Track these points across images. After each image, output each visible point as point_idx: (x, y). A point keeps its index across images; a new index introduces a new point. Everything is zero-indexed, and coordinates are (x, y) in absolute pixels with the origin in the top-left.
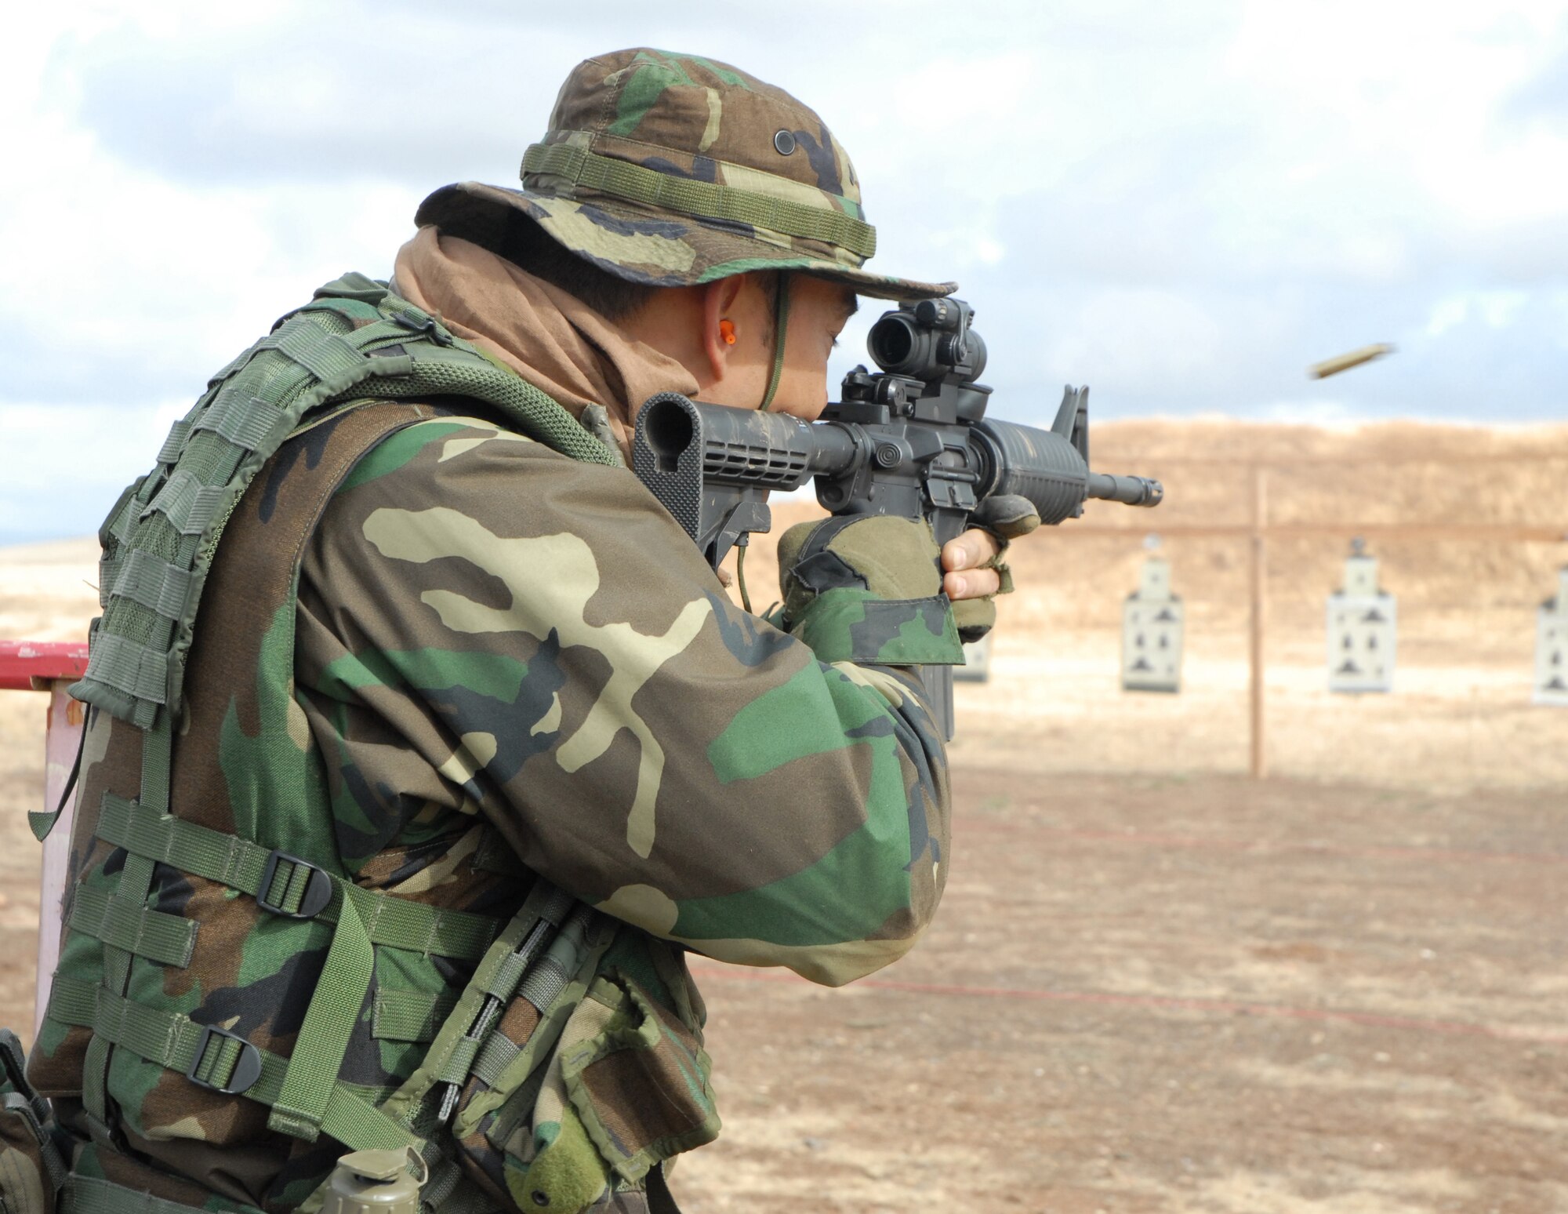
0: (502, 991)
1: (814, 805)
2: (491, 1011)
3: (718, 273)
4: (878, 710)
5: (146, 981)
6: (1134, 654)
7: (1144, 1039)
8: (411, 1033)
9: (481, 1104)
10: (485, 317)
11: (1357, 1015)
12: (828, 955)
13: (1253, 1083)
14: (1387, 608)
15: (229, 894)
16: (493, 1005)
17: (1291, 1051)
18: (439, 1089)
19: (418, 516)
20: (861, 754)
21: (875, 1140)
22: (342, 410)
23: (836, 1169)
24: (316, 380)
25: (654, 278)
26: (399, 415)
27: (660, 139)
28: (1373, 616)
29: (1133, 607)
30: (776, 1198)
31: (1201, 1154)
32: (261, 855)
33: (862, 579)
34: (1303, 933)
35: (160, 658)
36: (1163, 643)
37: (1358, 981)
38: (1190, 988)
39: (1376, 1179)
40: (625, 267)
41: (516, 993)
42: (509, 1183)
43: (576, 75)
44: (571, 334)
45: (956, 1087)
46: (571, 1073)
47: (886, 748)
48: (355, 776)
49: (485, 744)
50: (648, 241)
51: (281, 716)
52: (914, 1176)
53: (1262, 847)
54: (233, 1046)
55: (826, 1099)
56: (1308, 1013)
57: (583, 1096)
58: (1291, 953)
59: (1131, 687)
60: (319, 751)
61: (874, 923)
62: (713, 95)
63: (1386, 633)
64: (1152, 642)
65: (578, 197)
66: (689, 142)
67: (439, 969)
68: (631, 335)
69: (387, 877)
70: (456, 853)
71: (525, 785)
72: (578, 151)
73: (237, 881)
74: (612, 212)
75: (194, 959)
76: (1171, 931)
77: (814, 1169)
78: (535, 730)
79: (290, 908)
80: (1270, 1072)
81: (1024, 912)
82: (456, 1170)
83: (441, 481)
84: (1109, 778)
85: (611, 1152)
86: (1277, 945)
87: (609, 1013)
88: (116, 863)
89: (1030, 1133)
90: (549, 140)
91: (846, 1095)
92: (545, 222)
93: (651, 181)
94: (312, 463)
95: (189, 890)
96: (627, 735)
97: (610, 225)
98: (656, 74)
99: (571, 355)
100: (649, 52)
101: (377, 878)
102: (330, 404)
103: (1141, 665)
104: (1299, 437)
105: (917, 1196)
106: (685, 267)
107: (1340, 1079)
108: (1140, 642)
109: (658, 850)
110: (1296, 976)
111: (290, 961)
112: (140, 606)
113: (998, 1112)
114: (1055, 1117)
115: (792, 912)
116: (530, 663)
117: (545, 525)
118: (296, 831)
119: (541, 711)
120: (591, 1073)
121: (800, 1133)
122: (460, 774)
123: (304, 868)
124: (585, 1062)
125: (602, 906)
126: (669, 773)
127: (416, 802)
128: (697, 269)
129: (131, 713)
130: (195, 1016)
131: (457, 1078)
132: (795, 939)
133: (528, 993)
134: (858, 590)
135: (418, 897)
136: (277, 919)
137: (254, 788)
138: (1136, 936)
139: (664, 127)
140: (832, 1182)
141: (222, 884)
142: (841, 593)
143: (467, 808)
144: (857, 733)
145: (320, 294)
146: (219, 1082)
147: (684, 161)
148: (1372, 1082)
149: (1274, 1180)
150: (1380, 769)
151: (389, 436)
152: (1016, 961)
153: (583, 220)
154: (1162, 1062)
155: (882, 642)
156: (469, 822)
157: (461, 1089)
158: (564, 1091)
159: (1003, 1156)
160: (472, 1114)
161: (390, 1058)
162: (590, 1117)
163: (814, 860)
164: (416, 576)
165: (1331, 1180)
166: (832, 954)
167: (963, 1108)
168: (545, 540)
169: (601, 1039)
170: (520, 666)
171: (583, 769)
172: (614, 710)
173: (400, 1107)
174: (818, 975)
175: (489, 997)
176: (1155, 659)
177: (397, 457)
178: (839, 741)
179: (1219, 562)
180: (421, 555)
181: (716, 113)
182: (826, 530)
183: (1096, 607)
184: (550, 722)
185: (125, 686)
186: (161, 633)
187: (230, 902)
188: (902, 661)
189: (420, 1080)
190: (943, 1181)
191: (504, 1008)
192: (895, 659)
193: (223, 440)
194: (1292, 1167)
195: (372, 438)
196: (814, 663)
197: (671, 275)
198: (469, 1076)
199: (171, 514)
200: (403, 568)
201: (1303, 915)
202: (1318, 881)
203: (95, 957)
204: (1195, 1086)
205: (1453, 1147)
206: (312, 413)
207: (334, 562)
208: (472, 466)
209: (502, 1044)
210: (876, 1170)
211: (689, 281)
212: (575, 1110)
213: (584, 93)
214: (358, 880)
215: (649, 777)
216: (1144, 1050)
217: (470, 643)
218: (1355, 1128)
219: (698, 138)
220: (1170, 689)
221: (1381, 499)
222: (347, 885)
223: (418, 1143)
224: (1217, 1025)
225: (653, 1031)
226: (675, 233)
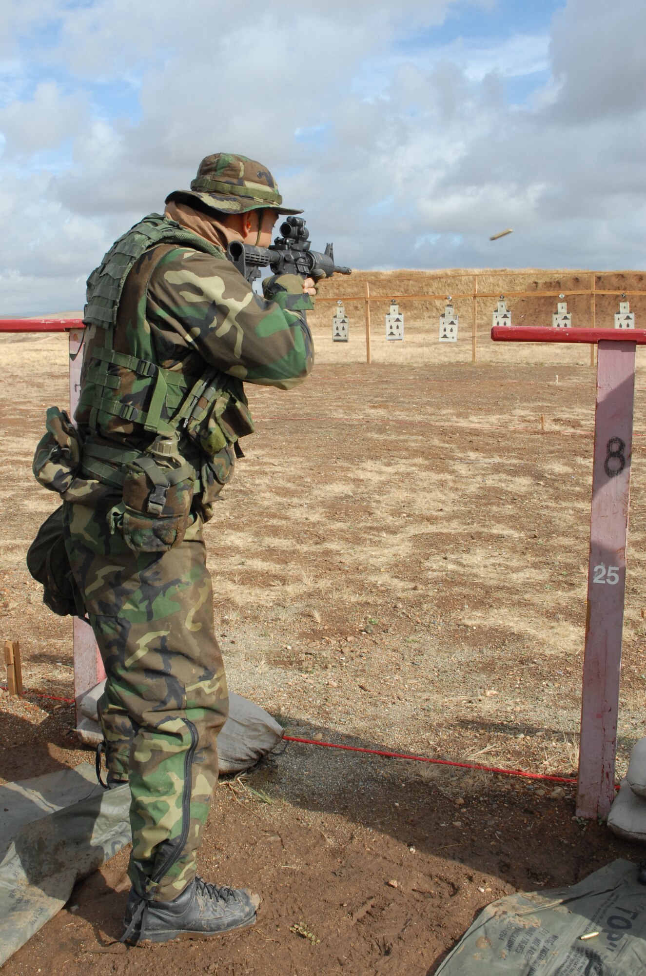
0: (198, 396)
1: (281, 344)
2: (196, 401)
3: (248, 210)
4: (295, 320)
5: (108, 393)
6: (336, 332)
7: (343, 429)
8: (176, 406)
9: (194, 423)
10: (190, 224)
11: (397, 421)
12: (286, 382)
13: (371, 439)
14: (401, 318)
15: (129, 371)
16: (196, 399)
17: (381, 431)
18: (183, 420)
19: (178, 272)
20: (292, 331)
21: (275, 456)
22: (156, 246)
23: (266, 464)
24: (149, 238)
25: (231, 212)
26: (172, 247)
27: (229, 176)
28: (398, 320)
29: (335, 320)
30: (251, 471)
31: (359, 457)
32: (136, 361)
33: (285, 290)
34: (382, 402)
35: (110, 310)
36: (343, 329)
37: (397, 413)
38: (354, 416)
39: (404, 461)
40: (223, 209)
41: (202, 396)
42: (202, 443)
43: (204, 161)
44: (212, 227)
45: (295, 443)
46: (218, 415)
47: (298, 329)
48: (163, 339)
49: (197, 330)
50: (228, 202)
51: (143, 325)
52: (286, 465)
53: (371, 381)
54: (131, 409)
55: (261, 447)
56: (385, 421)
57: (221, 421)
58: (380, 406)
59: (335, 341)
60: (153, 333)
61: (297, 373)
62: (241, 164)
63: (401, 324)
64: (340, 328)
65: (209, 192)
66: (236, 176)
67: (182, 390)
68: (227, 227)
69: (169, 366)
70: (186, 360)
71: (208, 341)
72: (207, 180)
73: (131, 367)
74: (217, 195)
75: (121, 387)
76: (349, 402)
77: (259, 464)
78: (210, 327)
79: (145, 374)
80: (376, 436)
81: (310, 399)
82: (186, 441)
83: (183, 263)
84: (330, 365)
85: (228, 435)
86: (376, 405)
87: (227, 401)
88: (99, 364)
89: (315, 453)
90: (198, 178)
91: (267, 446)
92: (202, 199)
93: (227, 187)
94: (150, 259)
95: (119, 370)
96: (234, 327)
97: (218, 199)
98: (226, 159)
99: (212, 233)
100: (223, 154)
101: (167, 366)
102: (154, 244)
103: (338, 335)
104: (376, 275)
105: (287, 469)
106: (239, 209)
107: (394, 437)
108: (337, 329)
109: (242, 357)
110: (381, 412)
111: (145, 388)
112: (103, 298)
113: (307, 448)
114: (321, 449)
115: (277, 371)
116: (209, 309)
117: (212, 274)
118: (147, 354)
119: (211, 322)
120: (223, 416)
121: (255, 455)
122: (189, 339)
123: (149, 363)
124: (222, 413)
125: (227, 372)
126: (245, 336)
127: (178, 346)
128: (242, 209)
129: (102, 325)
130: (121, 401)
131: (188, 417)
132: (277, 378)
133: (205, 396)
134: (285, 292)
135: (177, 371)
136: (141, 377)
137: (136, 343)
138: (339, 404)
139: (229, 172)
140: (264, 467)
141: (126, 368)
142: (281, 293)
143: (191, 348)
144: (291, 325)
145: (145, 218)
146: (128, 418)
147: (235, 181)
148: (402, 437)
149: (378, 462)
150: (400, 360)
151: (170, 252)
152: (309, 411)
153: (211, 198)
154: (348, 435)
155: (293, 304)
156: (191, 351)
157: (189, 420)
158: (216, 420)
159: (308, 459)
160: (192, 426)
161: (170, 413)
162: (222, 426)
163: (282, 358)
164: (178, 288)
165: (392, 462)
166: (287, 382)
167: (297, 448)
168: (211, 278)
169: (225, 407)
170: (206, 310)
171: (223, 336)
172: (230, 320)
173: (173, 424)
174: (283, 388)
175: (195, 397)
176: (341, 333)
177: (172, 258)
178: (287, 327)
179: (356, 308)
180: (179, 282)
181: (243, 168)
182: (274, 279)
183: (324, 321)
184: (214, 324)
185: (100, 318)
186: (110, 304)
187: (129, 373)
188: (299, 309)
189: (178, 417)
190: (293, 465)
191: (199, 400)
192: (296, 309)
193: (124, 255)
194: (382, 459)
195: (165, 253)
196: (280, 309)
197: (235, 211)
198: (191, 417)
199: (111, 274)
200: (174, 286)
201: (382, 397)
202: (386, 389)
203: (93, 388)
204: (357, 440)
205: (423, 453)
206: (149, 247)
207: (156, 286)
208: (192, 260)
209: (199, 409)
210: (276, 464)
211: (240, 212)
212: (219, 425)
213: (207, 165)
214: (162, 366)
215: (240, 338)
216: (343, 432)
217: (193, 305)
218: (399, 449)
219: (239, 175)
220: (346, 341)
221: (398, 291)
222: (159, 368)
223: (178, 433)
224: (361, 425)
225: (238, 404)
226: (235, 200)
